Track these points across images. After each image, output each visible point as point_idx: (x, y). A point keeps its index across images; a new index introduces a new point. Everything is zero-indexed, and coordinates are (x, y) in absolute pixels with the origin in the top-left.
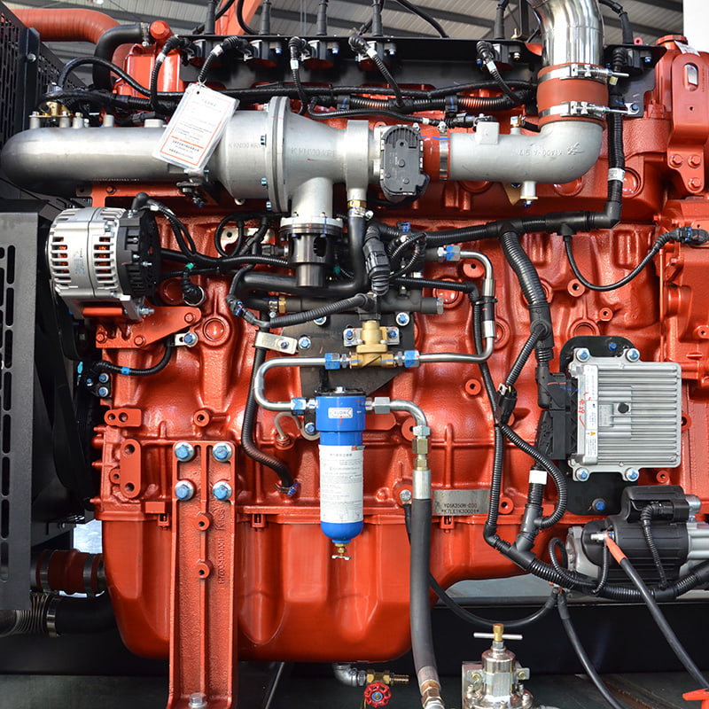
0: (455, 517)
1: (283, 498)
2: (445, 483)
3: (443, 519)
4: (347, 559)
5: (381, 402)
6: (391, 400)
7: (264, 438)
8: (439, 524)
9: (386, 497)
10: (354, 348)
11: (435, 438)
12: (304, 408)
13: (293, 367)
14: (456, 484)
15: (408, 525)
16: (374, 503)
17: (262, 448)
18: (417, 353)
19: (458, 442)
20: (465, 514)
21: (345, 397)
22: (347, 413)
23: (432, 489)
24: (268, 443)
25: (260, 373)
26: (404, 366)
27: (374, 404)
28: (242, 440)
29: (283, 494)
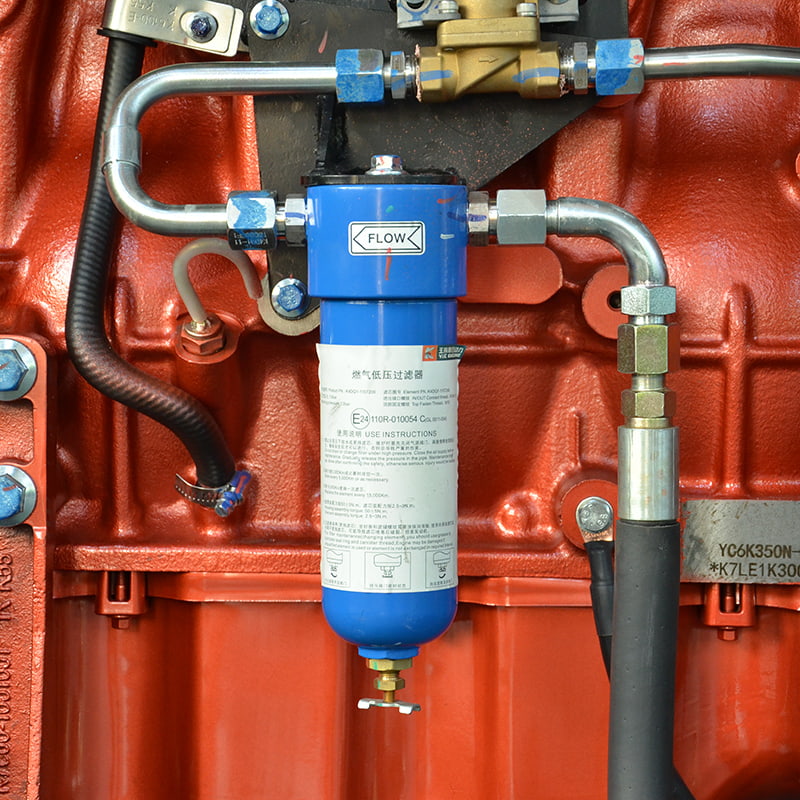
0: (755, 588)
1: (199, 519)
2: (721, 478)
3: (715, 593)
4: (405, 710)
5: (517, 206)
6: (550, 201)
7: (141, 329)
8: (701, 611)
9: (529, 522)
10: (428, 33)
11: (689, 331)
12: (269, 224)
13: (229, 96)
14: (759, 483)
15: (601, 611)
16: (491, 540)
17: (136, 360)
18: (636, 46)
19: (769, 345)
20: (786, 580)
21: (400, 188)
22: (409, 238)
23: (681, 497)
24: (156, 344)
25: (127, 115)
26: (592, 90)
27: (493, 214)
28: (68, 334)
29: (202, 506)
